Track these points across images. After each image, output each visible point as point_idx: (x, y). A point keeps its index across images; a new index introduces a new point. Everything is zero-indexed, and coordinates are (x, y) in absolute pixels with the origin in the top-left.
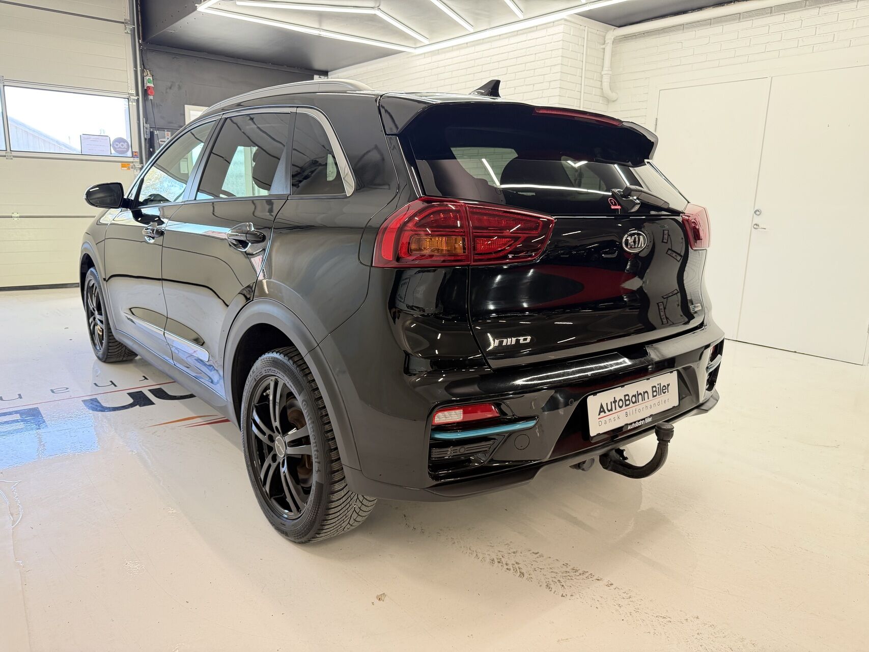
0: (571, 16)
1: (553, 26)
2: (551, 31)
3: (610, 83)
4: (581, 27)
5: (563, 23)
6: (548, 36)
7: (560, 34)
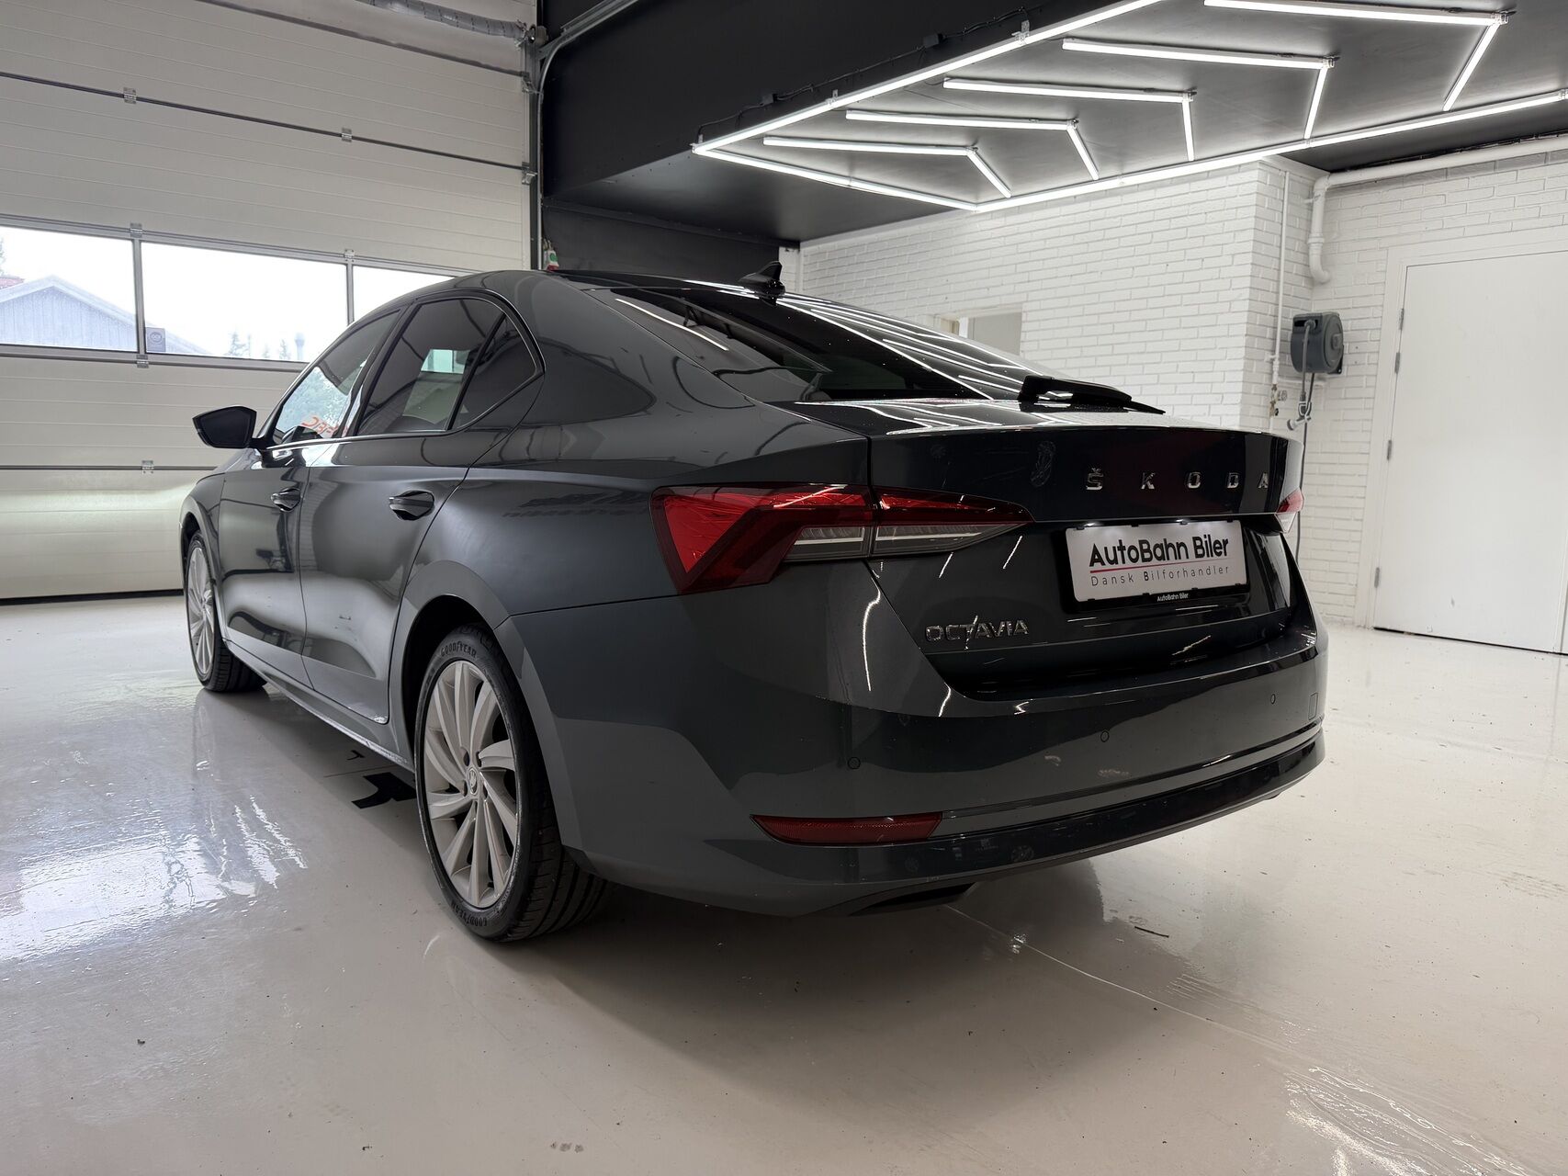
0: (1272, 157)
1: (1239, 172)
2: (1234, 179)
3: (1321, 256)
4: (1281, 173)
5: (1258, 167)
6: (1230, 186)
7: (1253, 184)
